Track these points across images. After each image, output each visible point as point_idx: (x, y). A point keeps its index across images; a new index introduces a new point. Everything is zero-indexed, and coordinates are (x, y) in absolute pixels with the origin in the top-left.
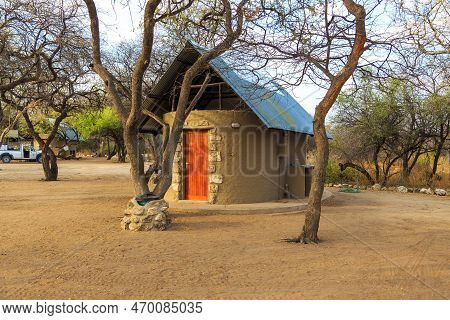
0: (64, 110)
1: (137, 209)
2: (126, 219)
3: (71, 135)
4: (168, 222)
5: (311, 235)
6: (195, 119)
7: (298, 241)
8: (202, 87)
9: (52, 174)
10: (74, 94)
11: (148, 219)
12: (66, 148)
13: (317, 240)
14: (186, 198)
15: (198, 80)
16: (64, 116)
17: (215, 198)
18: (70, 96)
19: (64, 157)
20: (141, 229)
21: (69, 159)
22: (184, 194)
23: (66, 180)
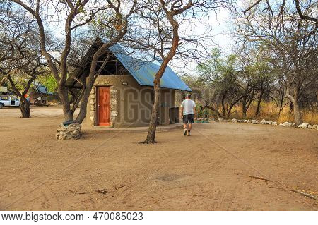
0: (34, 74)
1: (64, 128)
2: (57, 134)
3: (42, 90)
4: (81, 135)
5: (151, 139)
6: (101, 80)
7: (144, 143)
8: (104, 62)
9: (26, 114)
10: (40, 64)
11: (69, 133)
12: (39, 99)
13: (154, 142)
14: (98, 125)
15: (101, 58)
16: (34, 78)
17: (114, 124)
18: (38, 66)
19: (38, 104)
20: (65, 139)
21: (42, 105)
22: (97, 122)
23: (36, 117)
